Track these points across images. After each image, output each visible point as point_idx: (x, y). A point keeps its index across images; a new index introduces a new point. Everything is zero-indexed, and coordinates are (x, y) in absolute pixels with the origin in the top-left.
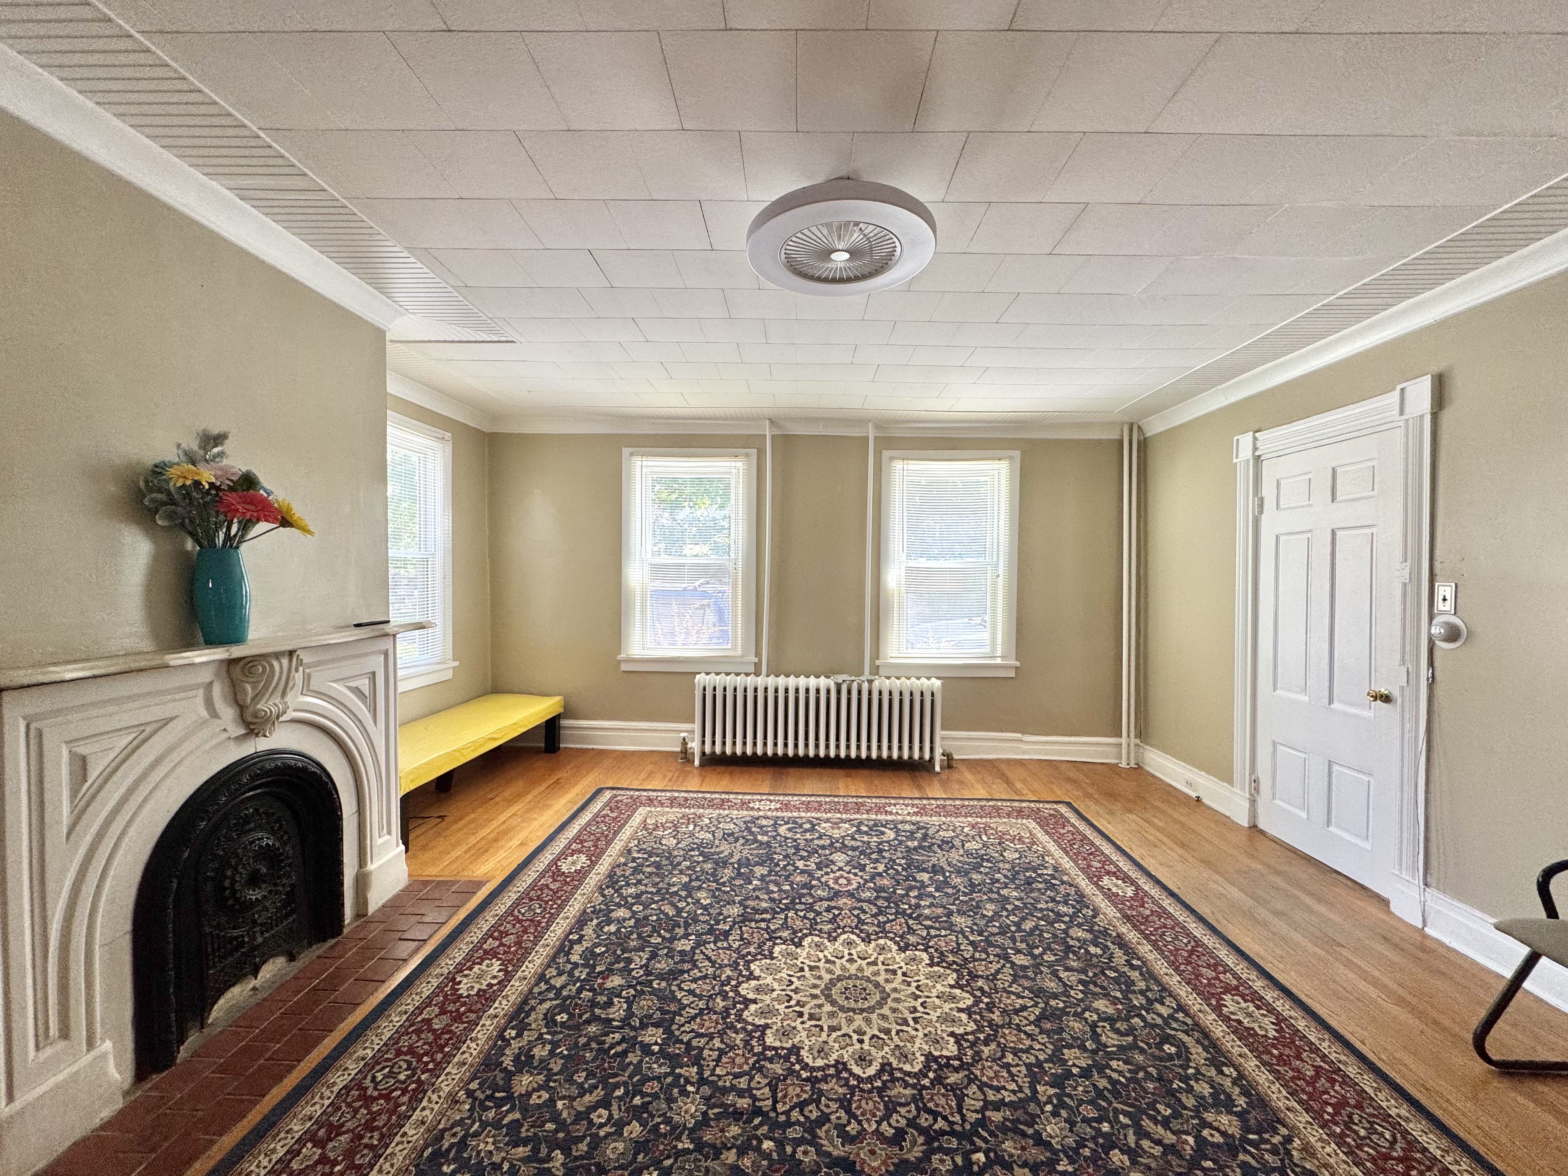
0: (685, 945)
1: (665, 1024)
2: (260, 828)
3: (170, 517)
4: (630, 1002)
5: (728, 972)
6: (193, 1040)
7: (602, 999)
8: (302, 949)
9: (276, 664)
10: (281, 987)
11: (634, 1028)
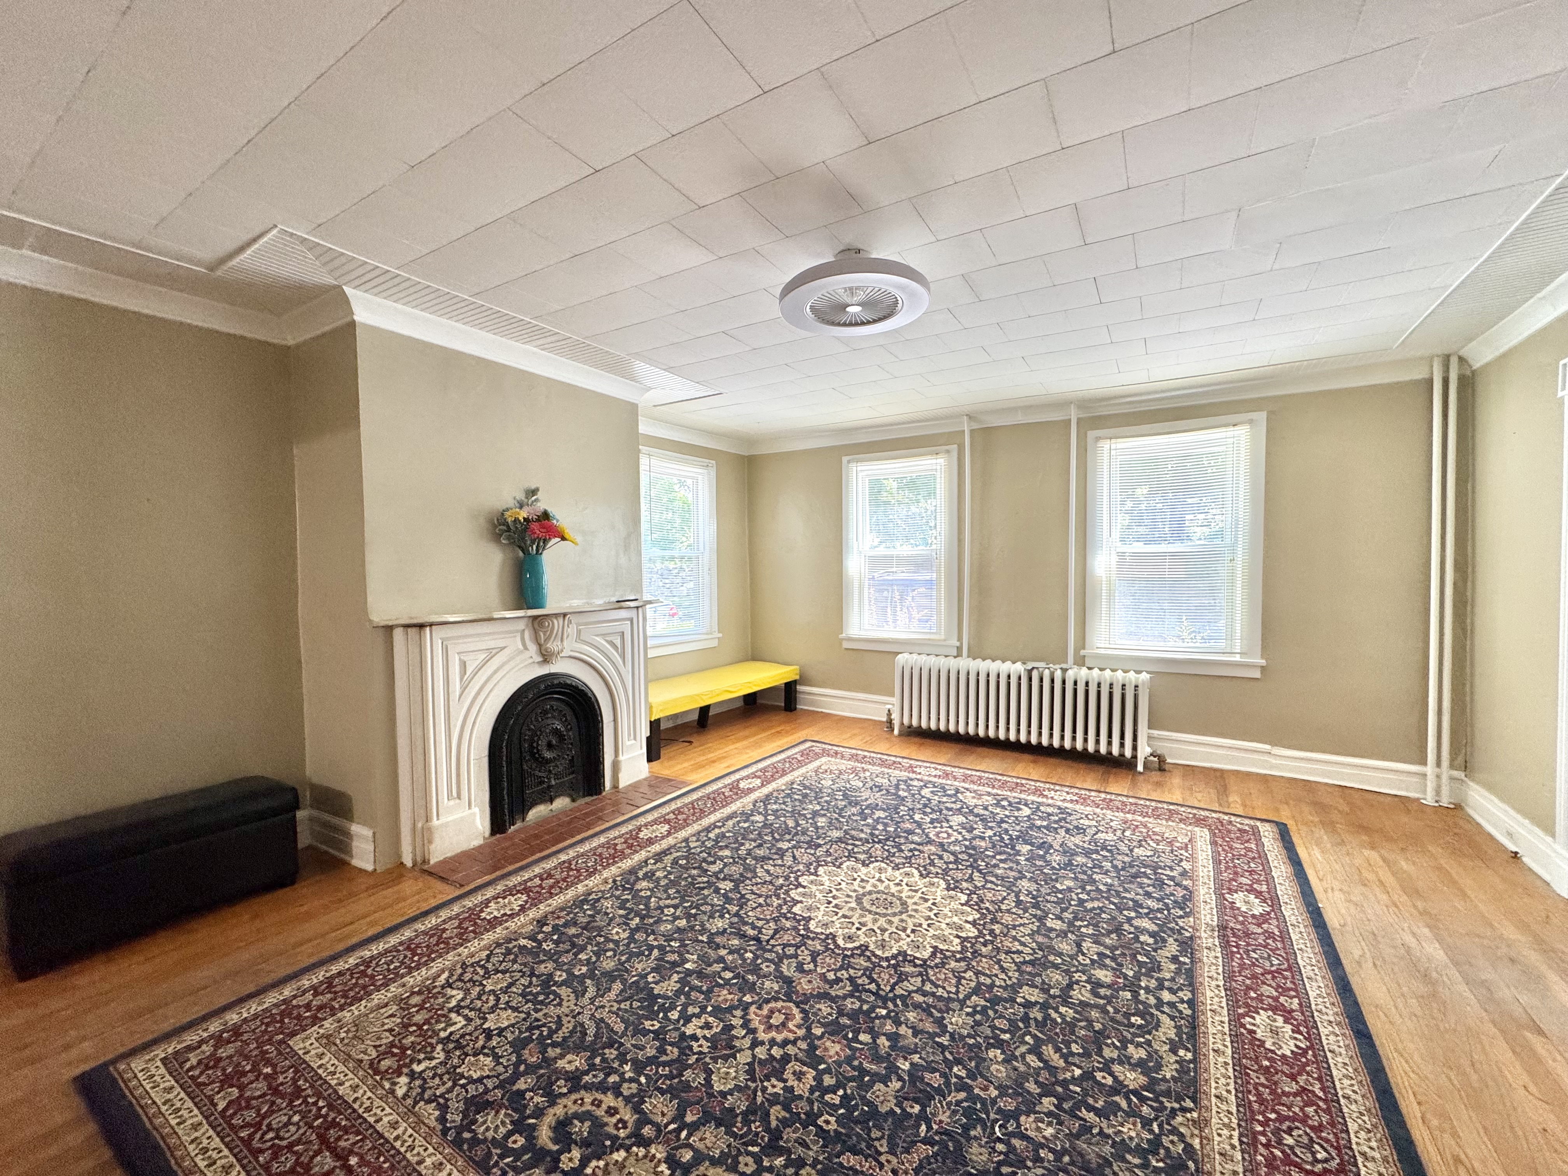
0: (784, 845)
1: (737, 883)
2: (554, 717)
3: (508, 538)
4: (725, 865)
5: (801, 867)
6: (519, 825)
7: (711, 859)
8: (579, 797)
9: (555, 622)
10: (564, 812)
11: (718, 879)
